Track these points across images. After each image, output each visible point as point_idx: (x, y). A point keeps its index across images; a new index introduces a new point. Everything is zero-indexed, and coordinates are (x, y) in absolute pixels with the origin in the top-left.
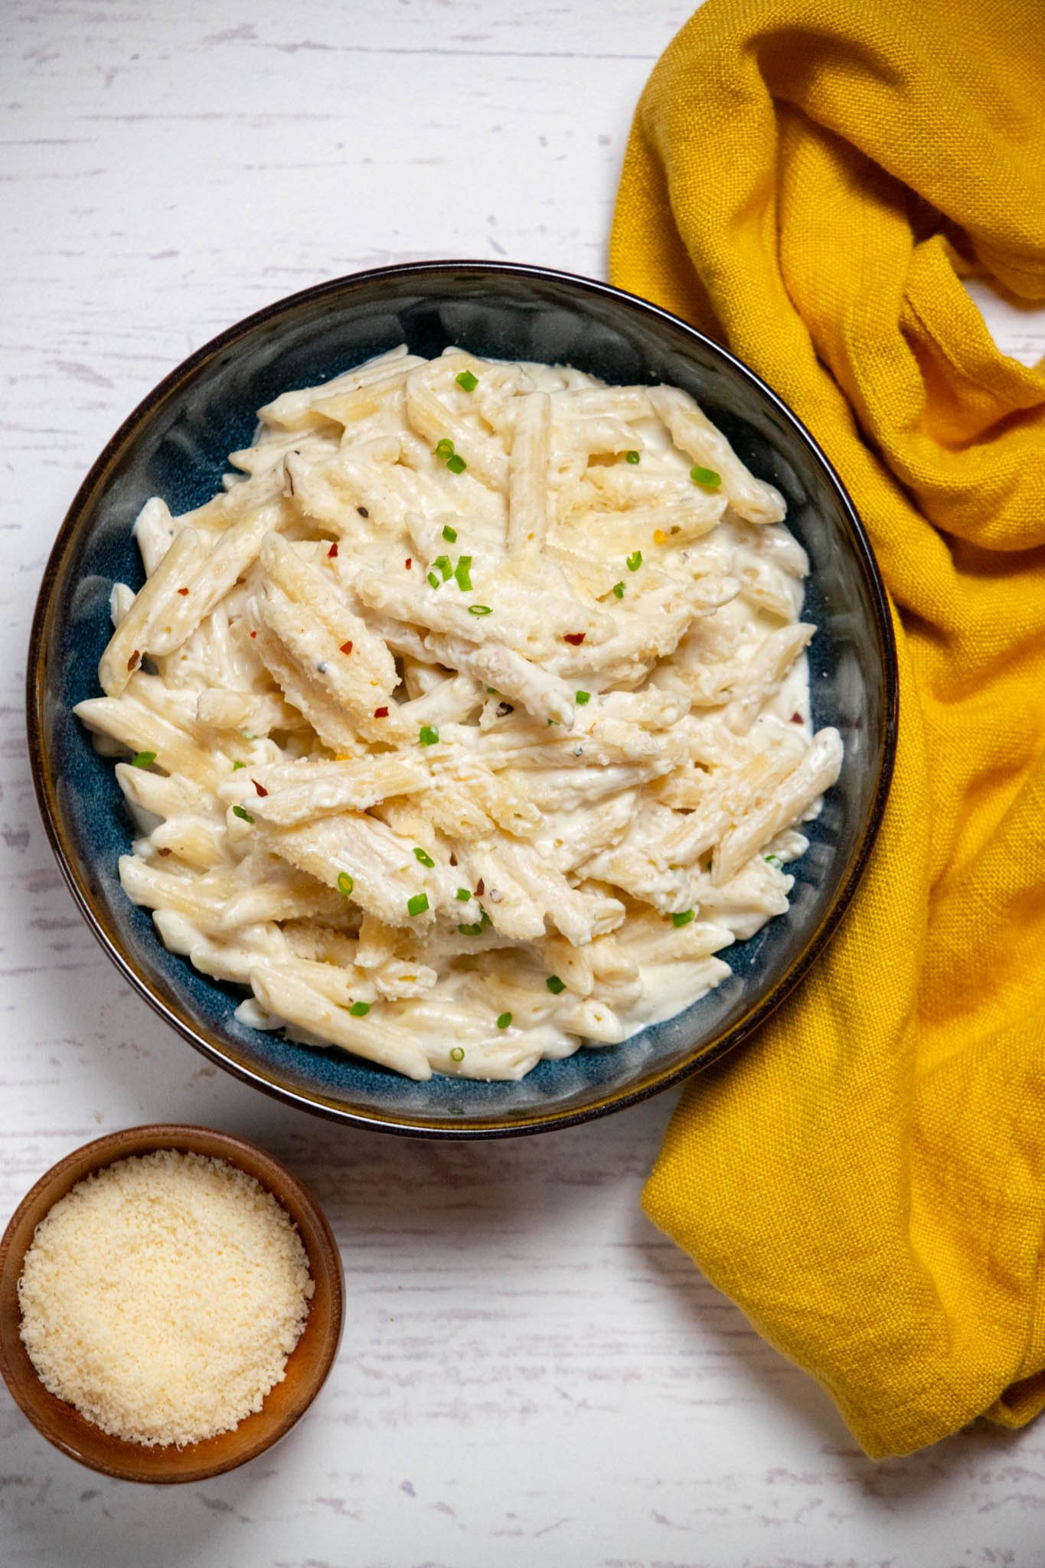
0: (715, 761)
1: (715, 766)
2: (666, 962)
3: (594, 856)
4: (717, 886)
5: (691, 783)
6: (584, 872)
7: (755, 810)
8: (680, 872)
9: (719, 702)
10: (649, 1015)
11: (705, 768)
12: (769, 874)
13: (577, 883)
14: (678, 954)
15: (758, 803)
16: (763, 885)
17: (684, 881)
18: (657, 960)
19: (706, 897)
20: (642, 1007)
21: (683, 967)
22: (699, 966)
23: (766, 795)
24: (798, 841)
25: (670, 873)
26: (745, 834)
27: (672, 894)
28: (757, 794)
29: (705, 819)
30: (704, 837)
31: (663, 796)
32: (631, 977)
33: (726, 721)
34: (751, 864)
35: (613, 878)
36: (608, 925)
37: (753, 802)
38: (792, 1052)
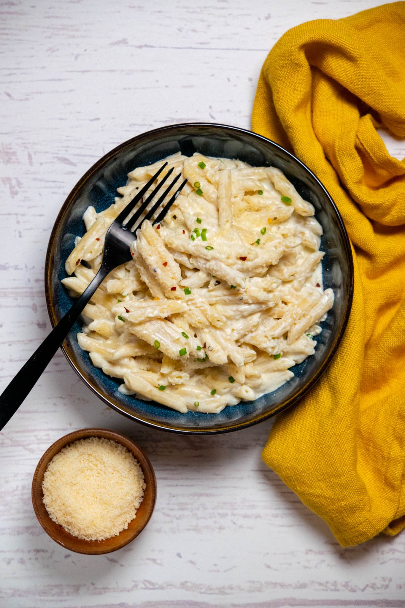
0: (289, 301)
1: (289, 303)
2: (271, 372)
3: (246, 335)
4: (289, 345)
5: (280, 309)
6: (242, 341)
7: (303, 318)
8: (276, 340)
9: (290, 280)
10: (265, 390)
11: (286, 303)
12: (308, 340)
13: (239, 344)
14: (275, 369)
15: (304, 315)
16: (305, 344)
17: (278, 343)
18: (268, 371)
19: (285, 349)
20: (262, 387)
21: (277, 373)
22: (282, 373)
23: (307, 312)
24: (318, 329)
25: (272, 341)
26: (299, 326)
27: (273, 348)
28: (303, 313)
29: (285, 321)
30: (285, 328)
31: (270, 314)
32: (259, 377)
33: (293, 286)
34: (301, 337)
35: (253, 342)
36: (250, 359)
37: (302, 315)
38: (315, 404)
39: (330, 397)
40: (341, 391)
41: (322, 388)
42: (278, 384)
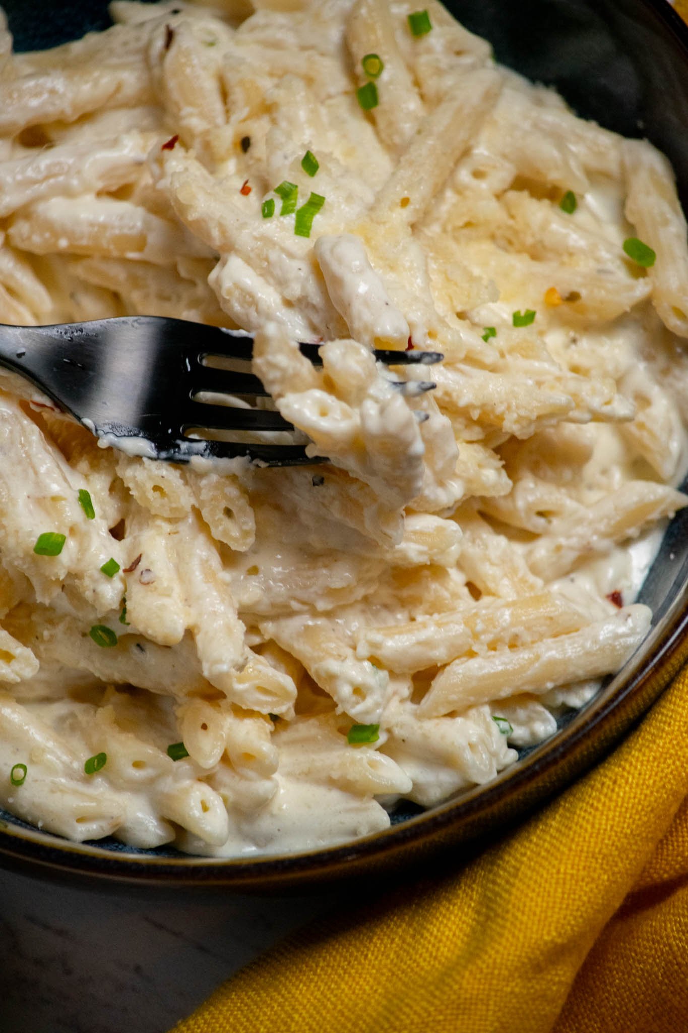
0: (491, 585)
1: (490, 593)
2: (318, 782)
3: (291, 614)
4: (419, 717)
5: (446, 594)
6: (269, 629)
7: (507, 649)
8: (384, 674)
9: (529, 526)
10: (269, 839)
11: (475, 591)
12: (488, 731)
13: (256, 640)
14: (335, 775)
15: (514, 644)
16: (474, 739)
17: (383, 687)
18: (309, 776)
19: (402, 726)
20: (265, 824)
21: (335, 796)
22: (354, 804)
23: (527, 638)
24: (545, 721)
25: (367, 664)
26: (481, 668)
27: (359, 691)
28: (515, 630)
29: (439, 625)
30: (427, 643)
31: (405, 593)
32: (267, 771)
33: (530, 553)
34: (473, 712)
35: (302, 649)
36: (267, 703)
37: (507, 636)
38: (409, 940)
39: (468, 930)
40: (509, 916)
41: (458, 896)
42: (321, 837)
